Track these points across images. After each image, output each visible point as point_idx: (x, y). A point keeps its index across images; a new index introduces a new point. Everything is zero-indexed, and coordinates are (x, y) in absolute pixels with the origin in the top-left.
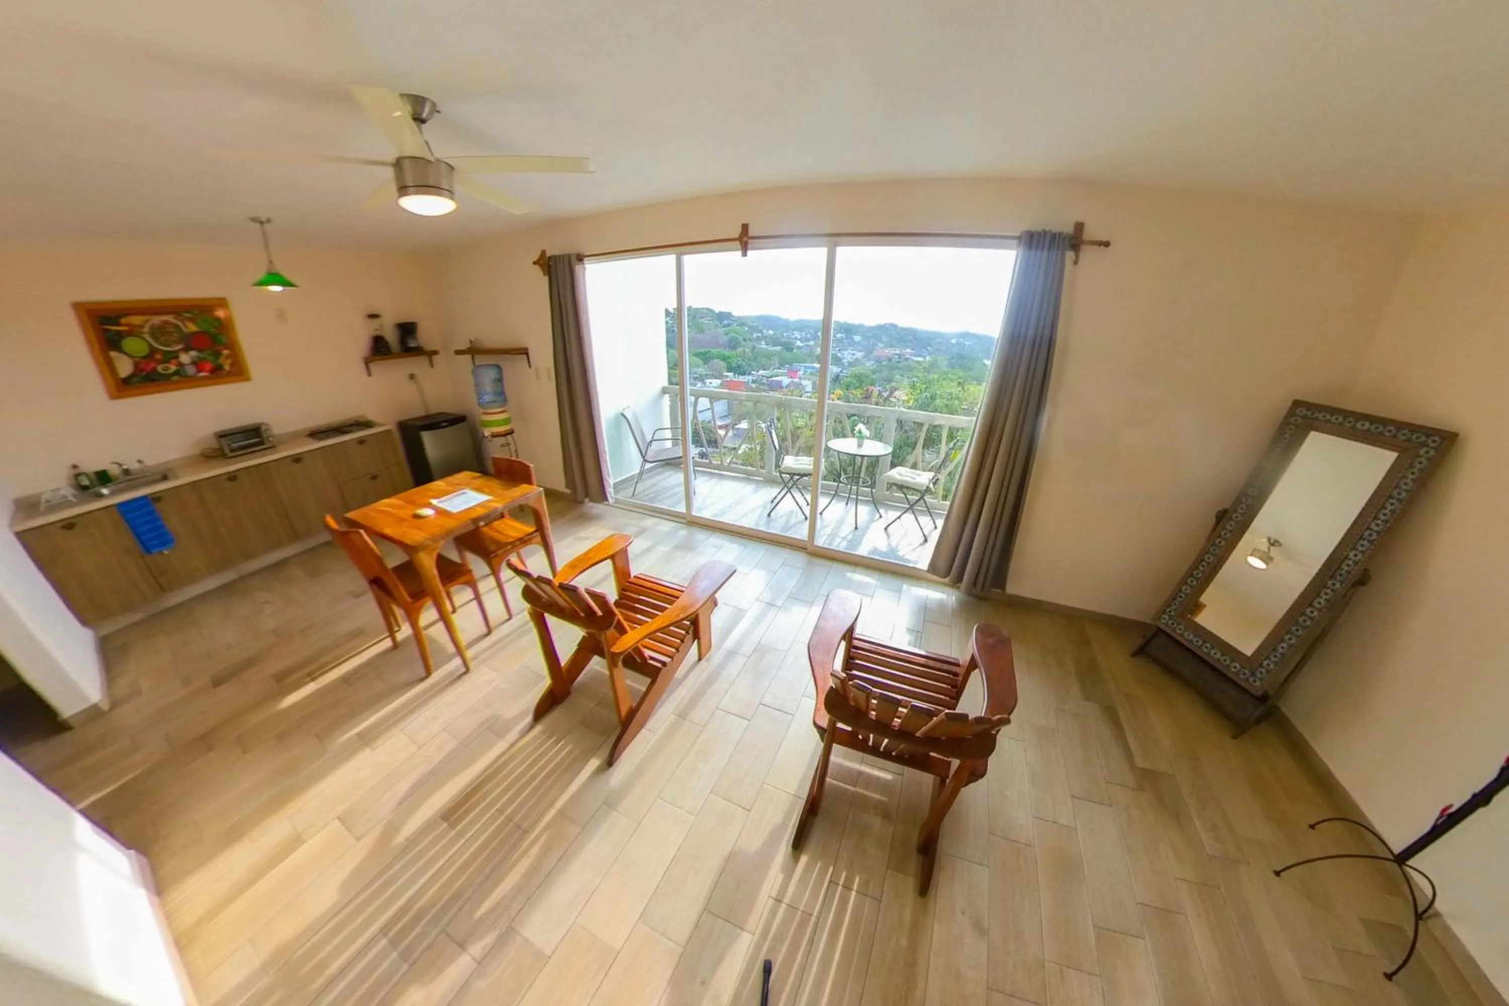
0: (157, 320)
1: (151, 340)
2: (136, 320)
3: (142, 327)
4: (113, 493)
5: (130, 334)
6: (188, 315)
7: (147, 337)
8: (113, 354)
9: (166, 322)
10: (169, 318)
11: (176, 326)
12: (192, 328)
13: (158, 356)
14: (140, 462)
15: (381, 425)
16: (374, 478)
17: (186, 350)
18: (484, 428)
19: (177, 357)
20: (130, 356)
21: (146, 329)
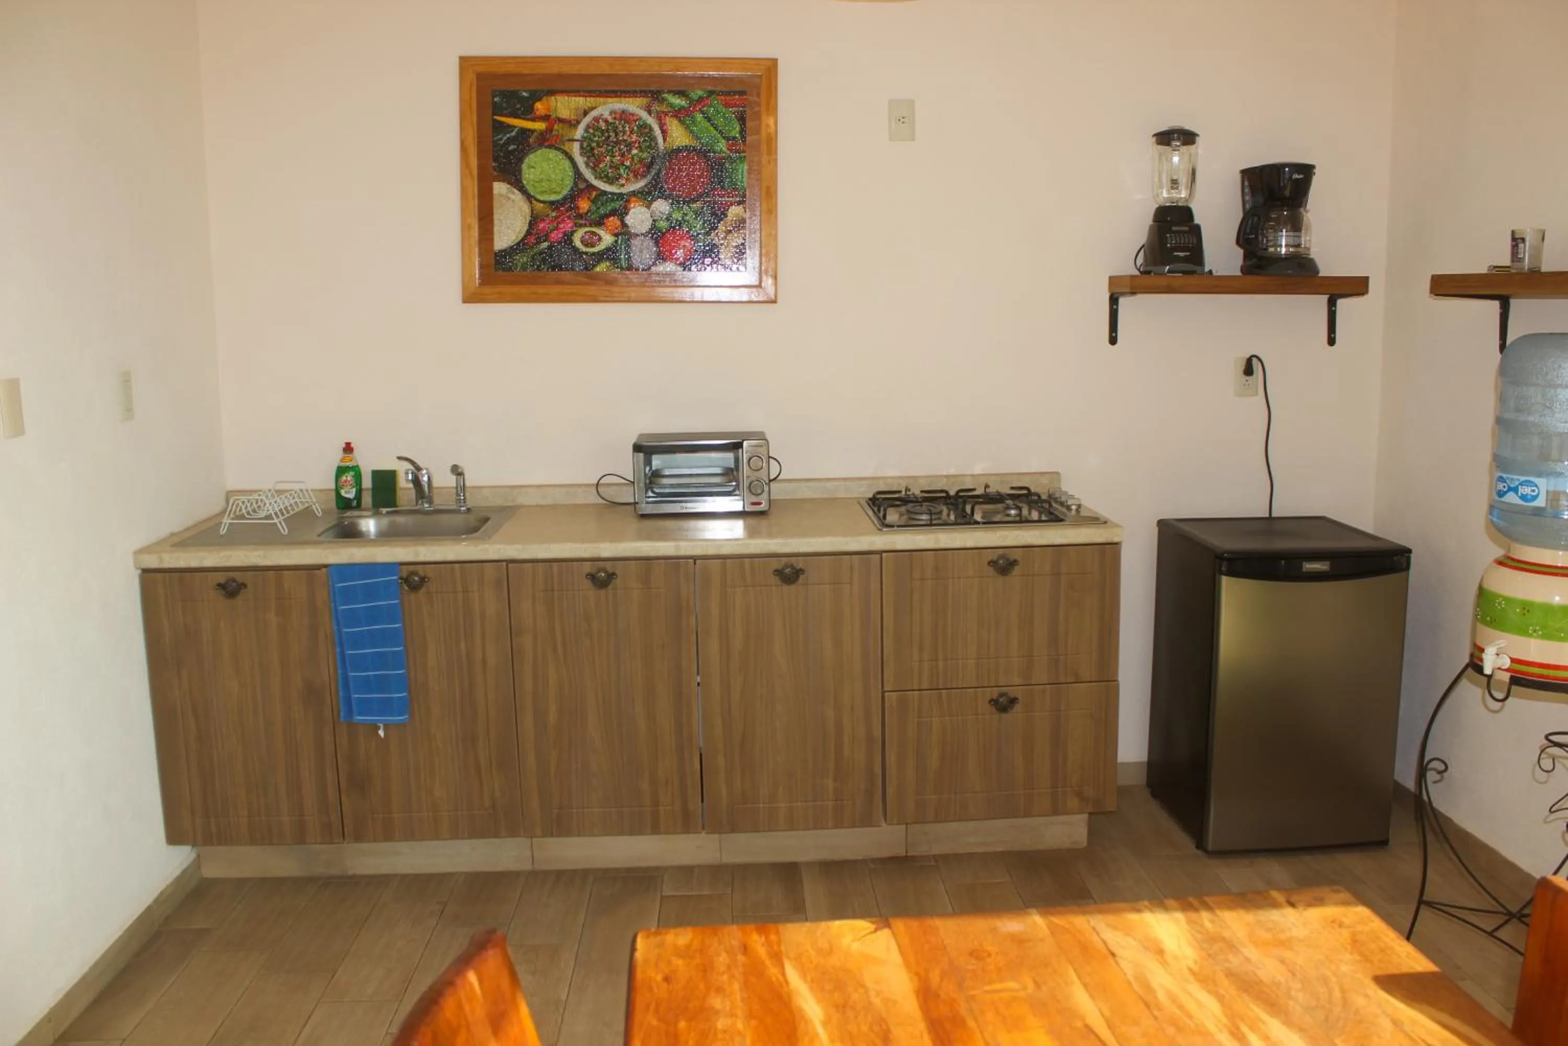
0: (606, 108)
1: (580, 161)
2: (564, 106)
3: (572, 124)
4: (387, 536)
5: (545, 140)
6: (678, 101)
7: (575, 149)
8: (500, 188)
9: (624, 116)
10: (633, 106)
11: (645, 129)
12: (679, 136)
13: (584, 205)
14: (457, 471)
15: (1095, 521)
16: (1004, 704)
17: (646, 196)
18: (1490, 631)
19: (621, 213)
20: (529, 197)
21: (579, 132)
